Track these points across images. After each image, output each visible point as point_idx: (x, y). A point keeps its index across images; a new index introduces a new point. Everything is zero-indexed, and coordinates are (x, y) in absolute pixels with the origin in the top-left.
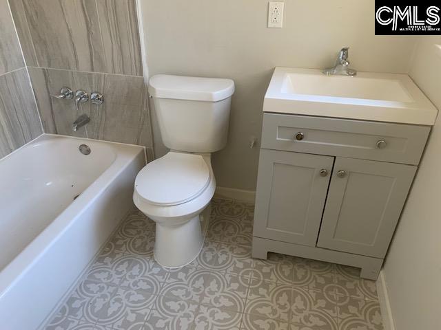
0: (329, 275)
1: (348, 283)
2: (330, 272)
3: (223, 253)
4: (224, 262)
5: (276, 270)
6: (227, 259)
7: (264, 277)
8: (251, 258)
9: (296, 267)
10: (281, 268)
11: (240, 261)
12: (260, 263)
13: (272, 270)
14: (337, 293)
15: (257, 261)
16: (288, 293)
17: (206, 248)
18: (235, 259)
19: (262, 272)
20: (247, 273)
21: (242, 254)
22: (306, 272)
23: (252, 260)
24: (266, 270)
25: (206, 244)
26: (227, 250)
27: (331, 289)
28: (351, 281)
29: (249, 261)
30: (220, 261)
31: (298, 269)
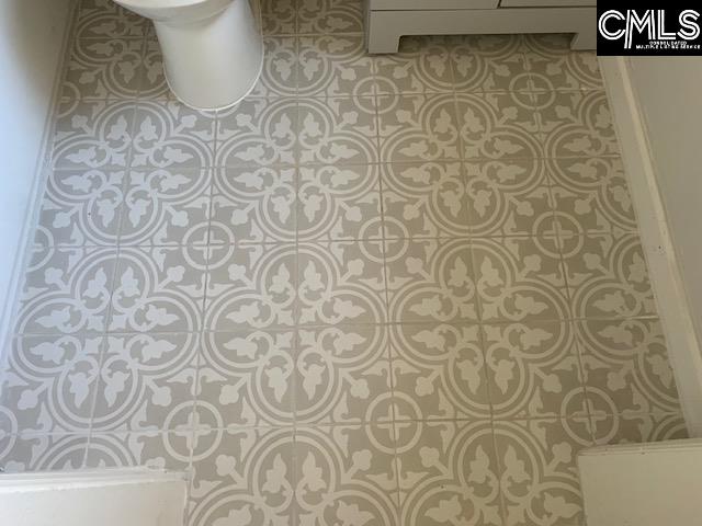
0: (515, 59)
1: (549, 66)
2: (517, 52)
3: (309, 56)
4: (317, 75)
5: (419, 69)
6: (321, 66)
7: (401, 88)
8: (367, 54)
9: (454, 56)
10: (427, 64)
11: (346, 66)
12: (385, 61)
13: (411, 70)
14: (534, 89)
15: (378, 59)
16: (450, 108)
17: (272, 55)
18: (335, 64)
19: (392, 79)
20: (366, 87)
21: (346, 50)
22: (474, 62)
23: (370, 60)
24: (400, 73)
25: (270, 47)
26: (315, 49)
27: (522, 83)
28: (555, 61)
29: (363, 61)
30: (309, 74)
31: (458, 58)
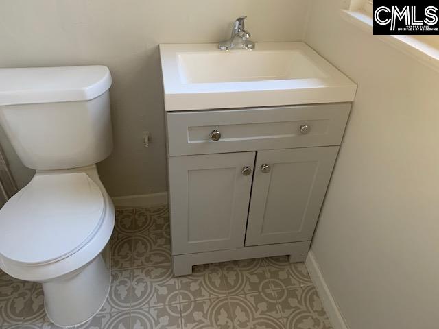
0: (260, 270)
1: (280, 273)
2: (261, 266)
3: (138, 282)
4: (143, 293)
5: (205, 283)
6: (146, 287)
7: (195, 296)
8: (174, 277)
9: (225, 272)
10: (210, 280)
11: (161, 286)
12: (185, 280)
13: (201, 284)
14: (274, 289)
15: (180, 279)
17: (117, 282)
18: (155, 285)
19: (190, 291)
20: (174, 298)
21: (162, 275)
22: (237, 275)
23: (176, 280)
24: (194, 286)
25: (115, 277)
26: (143, 276)
27: (266, 286)
28: (283, 270)
29: (172, 281)
30: (138, 293)
31: (228, 273)
